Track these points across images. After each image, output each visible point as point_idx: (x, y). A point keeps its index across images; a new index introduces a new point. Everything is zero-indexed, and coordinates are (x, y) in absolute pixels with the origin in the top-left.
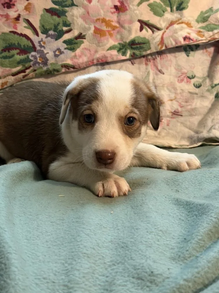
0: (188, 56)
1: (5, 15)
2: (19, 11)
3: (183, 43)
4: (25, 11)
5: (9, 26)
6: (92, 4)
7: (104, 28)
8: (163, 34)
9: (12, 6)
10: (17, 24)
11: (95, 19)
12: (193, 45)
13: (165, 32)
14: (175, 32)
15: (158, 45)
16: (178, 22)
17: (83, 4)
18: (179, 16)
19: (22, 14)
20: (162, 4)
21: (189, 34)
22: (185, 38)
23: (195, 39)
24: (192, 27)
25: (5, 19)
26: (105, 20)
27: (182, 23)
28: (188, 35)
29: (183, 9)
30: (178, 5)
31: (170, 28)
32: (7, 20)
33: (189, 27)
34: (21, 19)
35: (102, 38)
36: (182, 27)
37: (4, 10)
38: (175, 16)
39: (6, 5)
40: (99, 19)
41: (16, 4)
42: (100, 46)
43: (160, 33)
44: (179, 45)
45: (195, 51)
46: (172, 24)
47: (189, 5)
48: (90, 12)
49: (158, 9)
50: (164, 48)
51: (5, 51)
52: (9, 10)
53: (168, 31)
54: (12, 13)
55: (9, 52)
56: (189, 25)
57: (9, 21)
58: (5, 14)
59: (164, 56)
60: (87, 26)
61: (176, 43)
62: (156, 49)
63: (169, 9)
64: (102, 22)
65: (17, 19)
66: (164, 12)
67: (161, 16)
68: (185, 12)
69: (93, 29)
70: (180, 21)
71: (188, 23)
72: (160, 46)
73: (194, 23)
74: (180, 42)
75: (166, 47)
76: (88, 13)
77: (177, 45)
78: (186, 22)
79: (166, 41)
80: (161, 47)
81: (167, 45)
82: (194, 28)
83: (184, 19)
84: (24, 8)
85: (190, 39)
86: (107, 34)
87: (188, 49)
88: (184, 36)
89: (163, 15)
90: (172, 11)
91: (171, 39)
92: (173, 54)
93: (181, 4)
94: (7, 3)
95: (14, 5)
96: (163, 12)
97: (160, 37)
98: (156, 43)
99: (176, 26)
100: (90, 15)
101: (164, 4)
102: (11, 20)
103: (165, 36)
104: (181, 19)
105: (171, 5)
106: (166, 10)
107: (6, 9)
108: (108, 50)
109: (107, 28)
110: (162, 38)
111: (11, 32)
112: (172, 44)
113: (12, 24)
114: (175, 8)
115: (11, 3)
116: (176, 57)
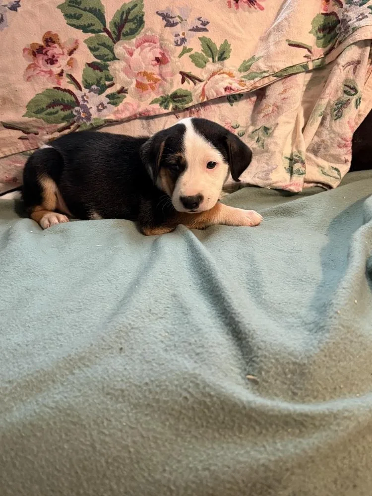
0: (232, 105)
1: (49, 71)
2: (62, 66)
3: (224, 94)
4: (68, 66)
5: (53, 83)
6: (133, 57)
7: (146, 82)
8: (205, 85)
9: (55, 62)
10: (61, 80)
11: (137, 72)
12: (236, 94)
13: (207, 83)
14: (217, 83)
15: (200, 97)
16: (219, 73)
17: (124, 57)
18: (221, 66)
19: (65, 69)
20: (204, 54)
21: (231, 84)
22: (226, 89)
23: (236, 89)
24: (234, 77)
25: (49, 75)
26: (147, 73)
27: (223, 73)
28: (229, 85)
29: (225, 58)
30: (219, 55)
31: (211, 79)
32: (51, 76)
33: (231, 77)
34: (64, 75)
35: (144, 93)
36: (223, 77)
37: (47, 67)
38: (217, 66)
39: (49, 61)
40: (140, 73)
41: (58, 59)
42: (142, 101)
43: (202, 84)
44: (220, 96)
45: (239, 101)
46: (213, 74)
47: (231, 54)
48: (131, 66)
49: (200, 60)
50: (205, 100)
51: (50, 108)
52: (52, 66)
53: (209, 82)
54: (56, 69)
55: (53, 108)
56: (230, 75)
57: (52, 77)
58: (48, 70)
59: (208, 107)
60: (129, 80)
61: (217, 94)
62: (198, 101)
63: (211, 60)
64: (144, 76)
65: (61, 74)
66: (206, 63)
67: (203, 68)
68: (225, 61)
69: (135, 82)
70: (222, 71)
71: (229, 73)
72: (201, 98)
73: (236, 73)
74: (221, 93)
75: (207, 98)
76: (130, 66)
77: (218, 96)
78: (228, 72)
79: (207, 93)
80: (203, 99)
81: (208, 97)
82: (236, 78)
83: (226, 70)
84: (66, 63)
85: (231, 89)
86: (149, 87)
87: (232, 99)
88: (225, 87)
89: (205, 66)
90: (214, 61)
91: (212, 90)
92: (217, 105)
93: (222, 54)
94: (50, 59)
95: (57, 61)
96: (204, 64)
97: (201, 88)
98: (197, 94)
99: (217, 77)
100: (132, 68)
101: (207, 55)
102: (55, 76)
103: (206, 88)
104: (222, 69)
105: (213, 55)
106: (208, 61)
107: (49, 65)
108: (150, 104)
109: (148, 81)
110: (203, 90)
111: (55, 88)
112: (213, 96)
113: (56, 80)
114: (216, 58)
115: (54, 59)
116: (219, 107)
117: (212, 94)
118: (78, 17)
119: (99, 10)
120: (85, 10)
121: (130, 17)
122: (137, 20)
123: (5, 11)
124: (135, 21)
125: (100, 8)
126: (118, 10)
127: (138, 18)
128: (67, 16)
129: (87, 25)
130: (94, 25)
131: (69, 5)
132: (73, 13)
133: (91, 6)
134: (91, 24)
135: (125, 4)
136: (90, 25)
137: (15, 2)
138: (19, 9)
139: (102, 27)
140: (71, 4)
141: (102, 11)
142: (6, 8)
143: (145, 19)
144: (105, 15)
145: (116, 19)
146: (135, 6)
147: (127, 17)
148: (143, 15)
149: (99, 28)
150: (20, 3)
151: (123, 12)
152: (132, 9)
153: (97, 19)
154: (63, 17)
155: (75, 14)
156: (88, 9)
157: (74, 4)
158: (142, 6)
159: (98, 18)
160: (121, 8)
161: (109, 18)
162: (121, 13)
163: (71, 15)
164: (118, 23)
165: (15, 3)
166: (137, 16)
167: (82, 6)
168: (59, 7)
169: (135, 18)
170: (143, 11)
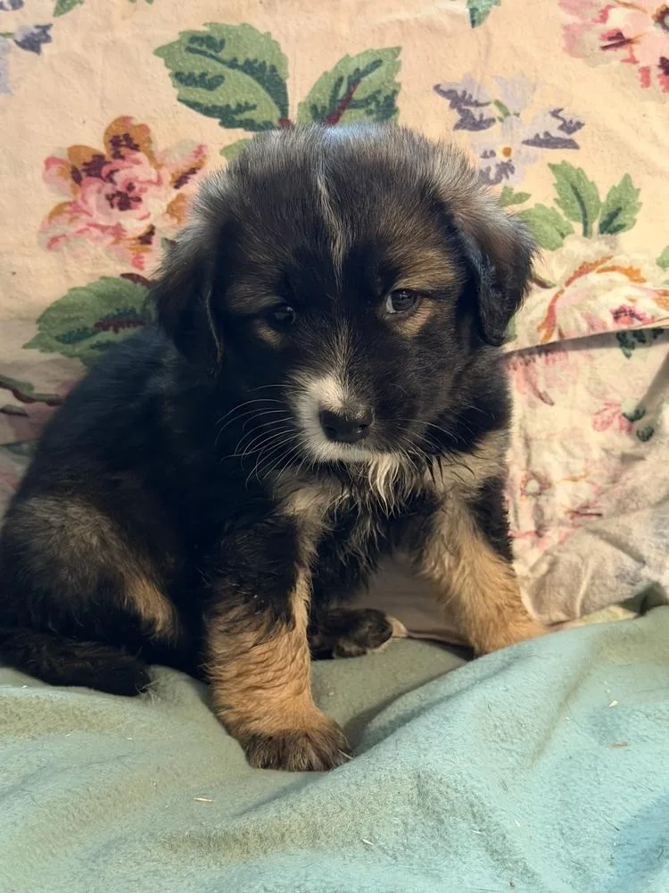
0: (628, 356)
1: (114, 228)
2: (152, 216)
3: (612, 326)
4: (168, 216)
5: (122, 260)
8: (556, 296)
9: (133, 203)
10: (144, 255)
12: (647, 330)
13: (562, 292)
14: (591, 294)
15: (539, 329)
16: (601, 267)
18: (606, 249)
19: (158, 225)
20: (560, 211)
21: (632, 300)
22: (617, 315)
23: (648, 316)
24: (643, 281)
25: (111, 239)
27: (613, 269)
28: (629, 304)
29: (621, 227)
30: (605, 218)
31: (576, 282)
32: (116, 242)
33: (636, 281)
34: (156, 239)
36: (611, 281)
37: (109, 215)
38: (596, 247)
39: (116, 200)
41: (143, 196)
43: (548, 295)
44: (600, 331)
45: (651, 344)
46: (584, 270)
47: (639, 216)
49: (547, 228)
50: (555, 338)
51: (106, 328)
52: (123, 213)
53: (569, 290)
54: (133, 223)
55: (116, 331)
56: (633, 274)
57: (121, 245)
58: (113, 224)
59: (557, 356)
61: (592, 327)
62: (532, 341)
63: (578, 227)
65: (146, 239)
66: (563, 236)
67: (553, 249)
68: (622, 236)
70: (609, 264)
71: (631, 268)
72: (544, 332)
73: (648, 269)
74: (604, 325)
75: (561, 334)
77: (592, 333)
78: (627, 267)
79: (560, 319)
80: (548, 336)
81: (564, 331)
82: (648, 285)
83: (621, 259)
84: (165, 208)
85: (632, 314)
87: (631, 339)
88: (616, 307)
89: (560, 245)
90: (586, 233)
91: (577, 314)
92: (584, 352)
93: (614, 215)
94: (119, 193)
95: (139, 200)
96: (560, 238)
97: (545, 306)
98: (532, 322)
99: (593, 278)
101: (569, 214)
102: (128, 243)
103: (559, 305)
104: (610, 258)
105: (585, 215)
106: (571, 232)
107: (116, 211)
110: (551, 310)
111: (124, 276)
112: (578, 329)
113: (131, 255)
114: (595, 226)
115: (131, 195)
116: (591, 358)
117: (574, 324)
118: (211, 84)
119: (274, 69)
120: (233, 64)
121: (358, 94)
122: (378, 103)
123: (6, 50)
124: (373, 106)
125: (275, 63)
126: (325, 73)
127: (381, 98)
128: (181, 78)
129: (233, 107)
130: (254, 107)
131: (189, 50)
132: (197, 72)
133: (251, 56)
134: (246, 103)
135: (347, 58)
136: (241, 108)
137: (37, 27)
138: (45, 47)
139: (275, 115)
140: (195, 46)
141: (280, 72)
142: (10, 41)
143: (399, 103)
144: (289, 82)
145: (318, 95)
146: (377, 64)
147: (350, 93)
148: (395, 92)
149: (266, 117)
150: (50, 32)
151: (341, 80)
152: (367, 72)
153: (263, 92)
154: (169, 81)
155: (203, 75)
156: (241, 62)
157: (204, 48)
158: (396, 67)
159: (268, 90)
160: (336, 68)
161: (298, 93)
162: (333, 82)
163: (191, 75)
164: (324, 107)
165: (36, 31)
166: (379, 92)
167: (225, 54)
168: (159, 52)
169: (373, 97)
170: (397, 79)
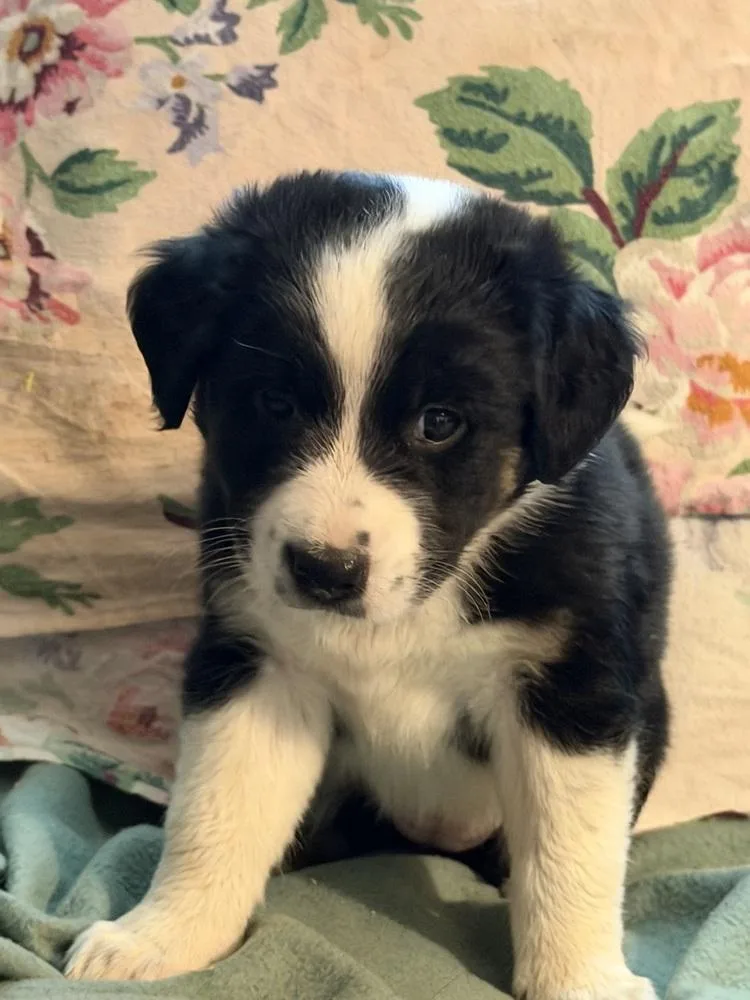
6: (686, 299)
7: (727, 391)
11: (697, 354)
17: (652, 298)
26: (734, 360)
35: (716, 429)
40: (709, 358)
42: (705, 458)
48: (676, 330)
60: (663, 380)
64: (721, 369)
69: (684, 391)
76: (671, 333)
86: (737, 411)
108: (735, 472)
109: (736, 389)
118: (492, 144)
119: (573, 126)
120: (520, 119)
121: (686, 159)
122: (711, 171)
123: (216, 97)
124: (704, 175)
125: (575, 118)
126: (642, 132)
127: (714, 165)
128: (453, 136)
129: (522, 174)
130: (549, 175)
131: (462, 100)
132: (473, 129)
133: (544, 110)
134: (539, 170)
135: (669, 114)
136: (533, 176)
137: (258, 67)
138: (268, 93)
139: (576, 186)
140: (469, 95)
141: (582, 128)
142: (222, 85)
143: (739, 170)
144: (594, 144)
145: (632, 160)
146: (708, 121)
147: (674, 157)
148: (733, 157)
149: (565, 187)
150: (275, 75)
151: (662, 141)
152: (695, 131)
153: (560, 156)
154: (436, 140)
155: (481, 134)
156: (530, 117)
157: (482, 98)
158: (734, 124)
159: (567, 153)
160: (655, 126)
161: (609, 152)
162: (652, 143)
163: (465, 133)
164: (640, 175)
165: (256, 73)
166: (711, 157)
167: (510, 107)
168: (423, 102)
169: (704, 163)
170: (736, 139)
